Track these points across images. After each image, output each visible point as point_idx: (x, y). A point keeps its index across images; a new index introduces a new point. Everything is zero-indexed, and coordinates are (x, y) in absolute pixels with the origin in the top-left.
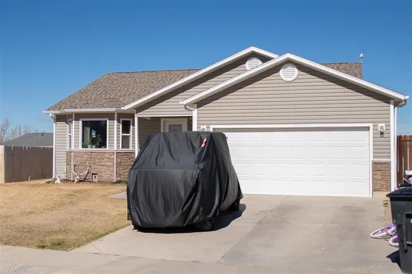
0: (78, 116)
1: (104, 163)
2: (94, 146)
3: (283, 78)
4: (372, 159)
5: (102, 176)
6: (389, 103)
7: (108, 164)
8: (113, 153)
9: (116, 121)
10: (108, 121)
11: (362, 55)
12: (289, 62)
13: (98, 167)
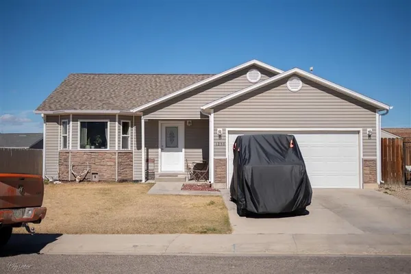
0: (76, 117)
1: (105, 163)
2: (93, 147)
3: (290, 88)
4: (362, 157)
5: (103, 175)
6: (375, 112)
7: (109, 163)
8: (115, 153)
9: (117, 123)
10: (109, 123)
11: (312, 68)
12: (295, 75)
13: (99, 167)
